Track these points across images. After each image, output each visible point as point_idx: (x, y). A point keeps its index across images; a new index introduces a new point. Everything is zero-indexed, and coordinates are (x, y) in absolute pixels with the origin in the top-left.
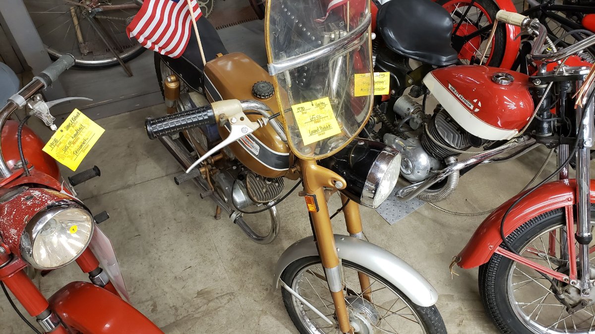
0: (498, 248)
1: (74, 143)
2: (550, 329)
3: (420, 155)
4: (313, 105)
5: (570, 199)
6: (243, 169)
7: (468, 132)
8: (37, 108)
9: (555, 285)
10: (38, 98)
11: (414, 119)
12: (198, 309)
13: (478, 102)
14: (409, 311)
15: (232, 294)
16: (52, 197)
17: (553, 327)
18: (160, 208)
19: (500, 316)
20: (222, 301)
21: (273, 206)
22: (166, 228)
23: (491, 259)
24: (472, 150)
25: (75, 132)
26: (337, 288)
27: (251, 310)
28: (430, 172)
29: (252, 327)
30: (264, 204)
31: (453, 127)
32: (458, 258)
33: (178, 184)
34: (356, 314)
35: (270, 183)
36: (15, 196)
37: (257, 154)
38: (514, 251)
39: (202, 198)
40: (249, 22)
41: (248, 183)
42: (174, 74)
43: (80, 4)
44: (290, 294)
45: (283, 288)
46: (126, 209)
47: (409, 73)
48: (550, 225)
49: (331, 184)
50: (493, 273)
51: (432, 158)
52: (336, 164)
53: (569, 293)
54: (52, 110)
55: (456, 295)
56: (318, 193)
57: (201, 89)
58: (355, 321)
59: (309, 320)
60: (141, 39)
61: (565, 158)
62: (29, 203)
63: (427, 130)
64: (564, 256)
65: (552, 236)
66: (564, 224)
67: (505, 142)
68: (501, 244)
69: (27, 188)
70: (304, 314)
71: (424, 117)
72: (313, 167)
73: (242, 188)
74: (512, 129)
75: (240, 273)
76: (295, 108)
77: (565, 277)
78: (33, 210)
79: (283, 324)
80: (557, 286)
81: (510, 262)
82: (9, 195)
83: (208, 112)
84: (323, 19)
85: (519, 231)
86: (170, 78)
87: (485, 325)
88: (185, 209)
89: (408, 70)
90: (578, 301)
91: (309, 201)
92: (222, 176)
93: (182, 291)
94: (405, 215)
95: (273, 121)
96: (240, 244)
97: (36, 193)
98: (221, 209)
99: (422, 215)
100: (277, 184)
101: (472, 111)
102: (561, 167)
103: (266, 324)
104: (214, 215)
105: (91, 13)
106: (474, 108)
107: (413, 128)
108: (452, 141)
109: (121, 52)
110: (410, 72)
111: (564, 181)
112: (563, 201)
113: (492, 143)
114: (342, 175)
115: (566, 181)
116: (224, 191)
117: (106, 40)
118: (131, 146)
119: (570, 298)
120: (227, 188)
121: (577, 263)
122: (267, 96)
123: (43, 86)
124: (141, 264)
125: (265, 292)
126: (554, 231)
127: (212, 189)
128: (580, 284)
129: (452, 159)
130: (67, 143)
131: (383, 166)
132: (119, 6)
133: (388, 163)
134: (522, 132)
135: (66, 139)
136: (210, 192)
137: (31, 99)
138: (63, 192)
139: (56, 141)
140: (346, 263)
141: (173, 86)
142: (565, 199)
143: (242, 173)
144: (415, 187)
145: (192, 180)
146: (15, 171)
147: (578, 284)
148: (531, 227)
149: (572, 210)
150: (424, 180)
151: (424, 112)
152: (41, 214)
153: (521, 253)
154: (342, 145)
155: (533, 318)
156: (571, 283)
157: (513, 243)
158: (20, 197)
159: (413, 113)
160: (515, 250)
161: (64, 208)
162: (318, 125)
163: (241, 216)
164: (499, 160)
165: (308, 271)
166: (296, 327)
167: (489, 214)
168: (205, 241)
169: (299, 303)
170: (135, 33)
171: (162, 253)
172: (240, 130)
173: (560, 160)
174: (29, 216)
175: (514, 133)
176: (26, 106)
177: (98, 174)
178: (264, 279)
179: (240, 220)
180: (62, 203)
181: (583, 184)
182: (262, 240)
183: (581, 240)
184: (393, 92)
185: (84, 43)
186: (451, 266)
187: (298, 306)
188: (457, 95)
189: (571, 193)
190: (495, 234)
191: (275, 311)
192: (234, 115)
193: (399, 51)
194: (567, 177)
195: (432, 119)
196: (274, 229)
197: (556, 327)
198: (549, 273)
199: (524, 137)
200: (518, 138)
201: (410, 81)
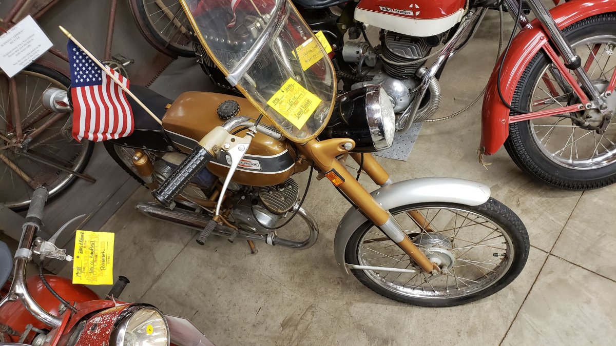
0: (510, 118)
1: (95, 261)
2: (594, 158)
3: (392, 85)
4: (283, 92)
5: (542, 38)
6: (251, 194)
7: (421, 37)
8: (44, 250)
9: (575, 118)
10: (39, 241)
11: (367, 57)
12: (291, 338)
13: (414, 6)
14: (473, 215)
15: (311, 307)
16: (114, 314)
17: (595, 154)
18: (198, 277)
19: (547, 174)
20: (307, 318)
21: (299, 208)
22: (216, 290)
23: (510, 131)
24: (435, 51)
25: (90, 251)
26: (400, 237)
27: (336, 310)
28: (410, 93)
29: (347, 322)
30: (290, 211)
31: (405, 42)
32: (481, 150)
33: (202, 244)
34: (430, 250)
35: (284, 189)
36: (79, 335)
37: (259, 168)
38: (524, 112)
39: (232, 242)
40: (166, 69)
41: (265, 202)
42: (137, 150)
43: (8, 146)
44: (362, 270)
45: (354, 271)
46: (171, 297)
47: (338, 21)
48: (539, 71)
49: (341, 150)
50: (518, 142)
51: (405, 80)
52: (333, 131)
53: (591, 117)
54: (58, 244)
55: (499, 183)
56: (334, 165)
57: (170, 147)
58: (433, 256)
59: (392, 284)
60: (91, 137)
61: (516, 7)
62: (97, 331)
63: (385, 59)
64: (566, 90)
65: (545, 79)
66: (550, 62)
67: (458, 25)
68: (510, 113)
69: (85, 322)
70: (385, 281)
71: (375, 51)
72: (317, 146)
73: (262, 210)
74: (457, 10)
75: (306, 284)
76: (270, 103)
77: (579, 106)
78: (105, 333)
79: (372, 303)
80: (577, 117)
81: (527, 122)
82: (72, 338)
83: (201, 153)
84: (233, 22)
85: (518, 92)
86: (136, 156)
87: (539, 191)
88: (221, 263)
89: (336, 19)
90: (601, 119)
91: (331, 178)
92: (238, 212)
93: (267, 333)
94: (413, 145)
95: (259, 127)
96: (290, 261)
97: (97, 320)
98: (252, 241)
99: (426, 136)
100: (290, 187)
101: (414, 17)
102: (517, 18)
103: (357, 312)
104: (250, 252)
105: (23, 148)
106: (415, 13)
107: (371, 65)
108: (413, 55)
109: (72, 166)
110: (338, 19)
111: (527, 27)
112: (537, 43)
113: (447, 34)
114: (346, 136)
115: (529, 26)
116: (247, 222)
117: (52, 164)
118: (137, 242)
119: (594, 121)
120: (248, 219)
121: (581, 87)
122: (235, 113)
123: (36, 228)
124: (216, 334)
125: (338, 287)
126: (545, 74)
127: (235, 229)
128: (594, 103)
129: (422, 70)
130: (90, 265)
131: (375, 106)
132: (44, 126)
133: (378, 101)
134: (467, 8)
135: (86, 262)
136: (235, 233)
137: (33, 246)
138: (117, 305)
139: (79, 269)
140: (394, 211)
141: (142, 161)
142: (538, 41)
143: (253, 198)
144: (406, 116)
145: (213, 233)
146: (62, 317)
147: (593, 104)
148: (525, 83)
149: (550, 46)
150: (409, 104)
151: (372, 47)
152: (114, 334)
153: (531, 110)
154: (329, 112)
155: (574, 158)
156: (587, 108)
157: (519, 106)
158: (85, 333)
159: (363, 53)
160: (524, 110)
161: (129, 317)
162: (299, 105)
163: (275, 236)
164: (461, 46)
165: (365, 242)
166: (385, 296)
167: (483, 95)
168: (257, 278)
169: (375, 274)
170: (82, 133)
171: (227, 313)
172: (237, 151)
173: (513, 13)
174: (106, 341)
175: (461, 13)
176: (33, 254)
177: (127, 281)
178: (330, 276)
179: (277, 240)
180: (125, 314)
181: (545, 18)
182: (308, 243)
183: (573, 66)
184: (335, 46)
185: (33, 180)
186: (480, 161)
187: (375, 278)
188: (393, 12)
189: (540, 32)
190: (500, 108)
191: (357, 297)
192: (224, 141)
193: (319, 7)
194: (527, 23)
195: (383, 47)
196: (312, 228)
197: (597, 153)
198: (564, 111)
199: (472, 10)
200: (467, 15)
201: (344, 27)
